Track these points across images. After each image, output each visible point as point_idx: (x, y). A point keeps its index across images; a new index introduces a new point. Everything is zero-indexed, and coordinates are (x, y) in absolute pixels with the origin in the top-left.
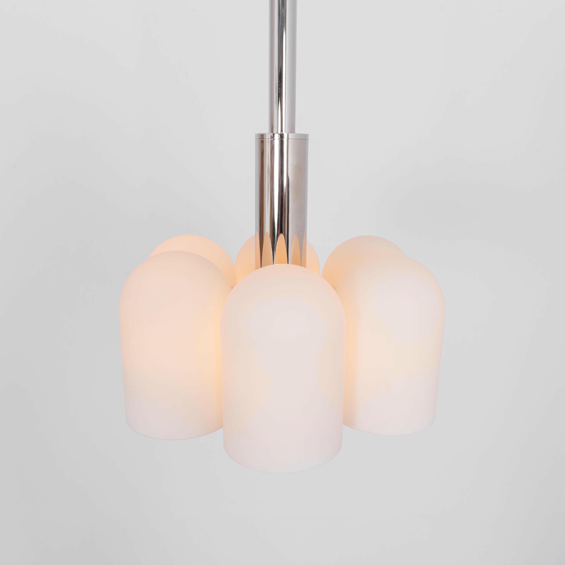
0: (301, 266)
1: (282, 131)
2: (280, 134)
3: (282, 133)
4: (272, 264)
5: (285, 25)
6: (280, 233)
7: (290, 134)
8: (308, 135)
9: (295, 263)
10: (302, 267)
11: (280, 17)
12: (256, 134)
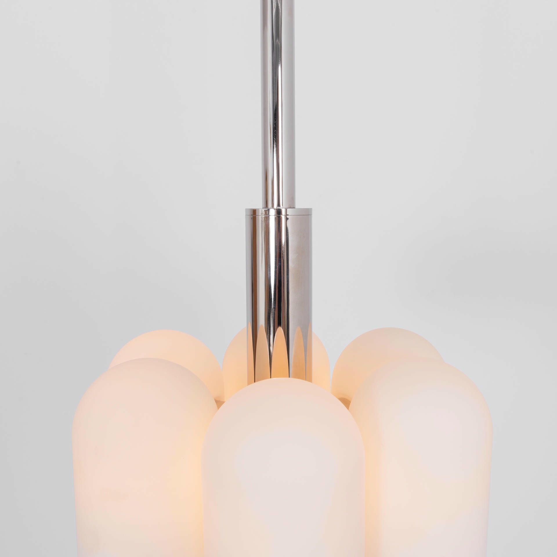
0: (306, 380)
1: (279, 205)
2: (276, 209)
3: (278, 208)
4: (268, 378)
5: (281, 60)
6: (278, 327)
7: (288, 210)
8: (311, 209)
9: (298, 376)
10: (307, 382)
11: (274, 51)
12: (246, 209)
